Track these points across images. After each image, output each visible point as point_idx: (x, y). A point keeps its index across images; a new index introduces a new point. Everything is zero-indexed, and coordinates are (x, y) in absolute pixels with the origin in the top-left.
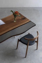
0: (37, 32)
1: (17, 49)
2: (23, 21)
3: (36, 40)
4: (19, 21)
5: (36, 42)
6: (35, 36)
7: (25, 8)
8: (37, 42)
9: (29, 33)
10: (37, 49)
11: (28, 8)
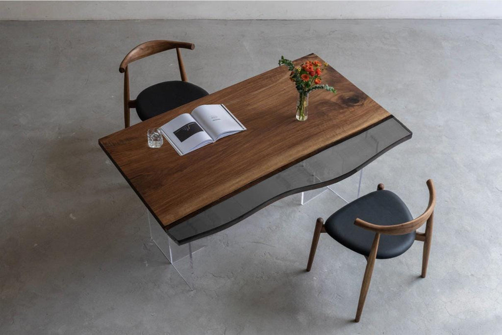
0: (429, 183)
1: (308, 269)
2: (348, 112)
3: (421, 230)
4: (323, 114)
5: (419, 237)
6: (416, 207)
7: (356, 21)
8: (425, 238)
9: (380, 187)
10: (423, 276)
11: (379, 20)
